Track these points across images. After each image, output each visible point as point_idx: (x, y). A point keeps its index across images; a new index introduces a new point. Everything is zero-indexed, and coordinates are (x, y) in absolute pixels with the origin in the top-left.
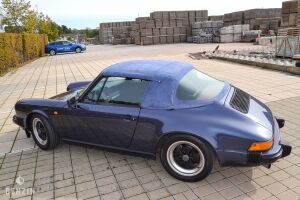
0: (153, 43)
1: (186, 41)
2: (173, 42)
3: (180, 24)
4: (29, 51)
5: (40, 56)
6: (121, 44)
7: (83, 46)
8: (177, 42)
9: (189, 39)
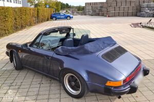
0: (114, 16)
1: (136, 15)
2: (128, 16)
3: (133, 5)
4: (41, 17)
5: (48, 20)
6: (96, 15)
7: (71, 16)
8: (130, 16)
9: (138, 14)
